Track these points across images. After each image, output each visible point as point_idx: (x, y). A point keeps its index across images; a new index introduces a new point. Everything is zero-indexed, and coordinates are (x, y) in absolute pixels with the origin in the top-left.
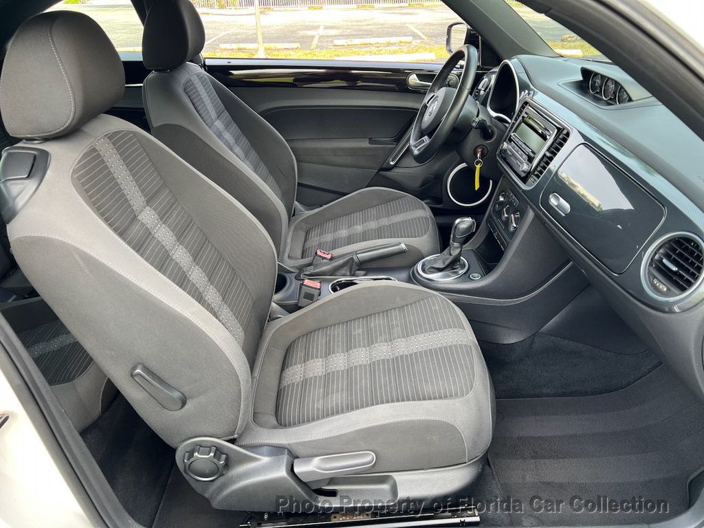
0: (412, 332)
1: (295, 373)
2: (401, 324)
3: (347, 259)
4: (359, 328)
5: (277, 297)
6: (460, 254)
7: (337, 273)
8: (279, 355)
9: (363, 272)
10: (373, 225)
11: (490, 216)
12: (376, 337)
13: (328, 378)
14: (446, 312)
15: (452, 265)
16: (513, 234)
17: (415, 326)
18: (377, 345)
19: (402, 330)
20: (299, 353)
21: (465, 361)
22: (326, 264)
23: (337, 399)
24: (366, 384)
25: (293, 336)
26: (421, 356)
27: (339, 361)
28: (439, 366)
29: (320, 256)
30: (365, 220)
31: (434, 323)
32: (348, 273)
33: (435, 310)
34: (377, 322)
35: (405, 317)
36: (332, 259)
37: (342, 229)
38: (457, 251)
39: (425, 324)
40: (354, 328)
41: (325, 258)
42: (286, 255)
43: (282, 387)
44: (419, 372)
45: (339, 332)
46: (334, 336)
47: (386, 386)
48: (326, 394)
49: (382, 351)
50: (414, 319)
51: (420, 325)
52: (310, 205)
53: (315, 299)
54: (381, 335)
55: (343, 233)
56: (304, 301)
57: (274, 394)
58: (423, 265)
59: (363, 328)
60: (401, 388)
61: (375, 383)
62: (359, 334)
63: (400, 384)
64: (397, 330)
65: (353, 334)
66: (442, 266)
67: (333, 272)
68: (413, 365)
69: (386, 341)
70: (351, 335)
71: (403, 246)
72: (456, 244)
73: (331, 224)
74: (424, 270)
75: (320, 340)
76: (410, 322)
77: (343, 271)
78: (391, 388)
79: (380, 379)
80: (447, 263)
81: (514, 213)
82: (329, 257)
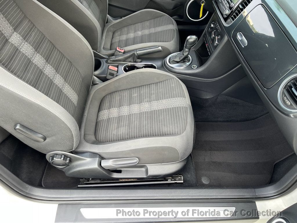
0: (160, 98)
1: (105, 114)
2: (156, 93)
3: (132, 53)
4: (135, 93)
5: (97, 73)
6: (188, 54)
7: (127, 61)
8: (97, 104)
9: (139, 60)
10: (147, 32)
11: (205, 34)
12: (143, 99)
13: (119, 119)
14: (177, 88)
15: (184, 60)
16: (216, 47)
17: (162, 94)
18: (143, 103)
19: (156, 97)
20: (106, 104)
21: (184, 116)
22: (121, 55)
23: (123, 131)
24: (137, 123)
25: (104, 94)
26: (163, 112)
27: (125, 110)
28: (171, 118)
29: (118, 51)
30: (143, 28)
31: (171, 94)
32: (132, 61)
33: (173, 87)
34: (144, 91)
35: (158, 89)
36: (124, 53)
37: (131, 33)
38: (187, 53)
39: (167, 94)
40: (133, 93)
41: (120, 52)
42: (102, 47)
43: (98, 121)
44: (162, 120)
45: (126, 94)
46: (123, 96)
47: (146, 126)
48: (118, 127)
49: (146, 107)
50: (162, 91)
51: (164, 94)
52: (115, 17)
53: (115, 75)
54: (145, 98)
55: (132, 35)
56: (109, 77)
57: (94, 124)
58: (170, 59)
59: (137, 93)
60: (152, 127)
61: (141, 124)
62: (135, 97)
63: (152, 125)
64: (153, 96)
65: (132, 96)
66: (179, 60)
67: (125, 60)
68: (159, 116)
69: (148, 102)
70: (131, 96)
71: (160, 48)
72: (187, 50)
73: (125, 29)
74: (169, 62)
75: (117, 97)
76: (160, 92)
77: (130, 60)
78: (148, 127)
79: (143, 122)
80: (181, 59)
81: (218, 36)
82: (123, 51)
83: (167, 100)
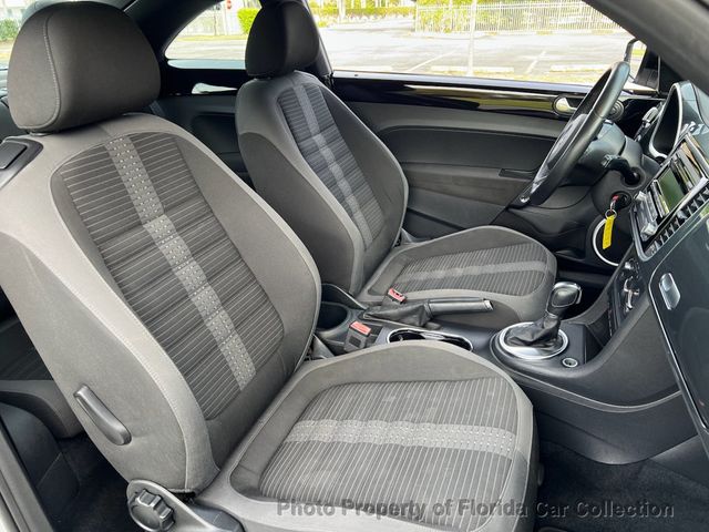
1: (308, 430)
2: (441, 405)
4: (394, 396)
5: (327, 334)
6: (557, 327)
7: (406, 320)
8: (301, 402)
9: (436, 325)
10: (475, 270)
11: (612, 287)
13: (330, 448)
14: (501, 404)
15: (545, 340)
16: (625, 318)
17: (456, 411)
18: (401, 423)
19: (438, 413)
20: (319, 408)
22: (396, 307)
23: (323, 481)
25: (326, 383)
26: (442, 455)
27: (352, 431)
29: (391, 297)
30: (470, 263)
31: (480, 414)
32: (417, 323)
33: (490, 397)
34: (414, 393)
35: (450, 396)
36: (404, 302)
38: (552, 324)
39: (467, 412)
40: (389, 393)
41: (394, 300)
42: (369, 288)
43: (288, 440)
44: (428, 476)
45: (370, 392)
46: (363, 397)
47: (381, 483)
48: (317, 468)
49: (402, 433)
50: (459, 403)
52: (420, 237)
53: (362, 345)
54: (411, 411)
55: (440, 274)
56: (348, 346)
57: (273, 449)
58: (508, 332)
59: (397, 396)
60: (396, 491)
61: (372, 475)
62: (389, 403)
63: (399, 485)
64: (432, 411)
66: (530, 340)
67: (401, 318)
68: (426, 464)
69: (413, 422)
71: (488, 304)
72: (552, 315)
74: (505, 339)
75: (348, 396)
76: (452, 405)
77: (411, 320)
78: (386, 486)
79: (379, 470)
80: (537, 336)
82: (401, 299)
83: (463, 427)
